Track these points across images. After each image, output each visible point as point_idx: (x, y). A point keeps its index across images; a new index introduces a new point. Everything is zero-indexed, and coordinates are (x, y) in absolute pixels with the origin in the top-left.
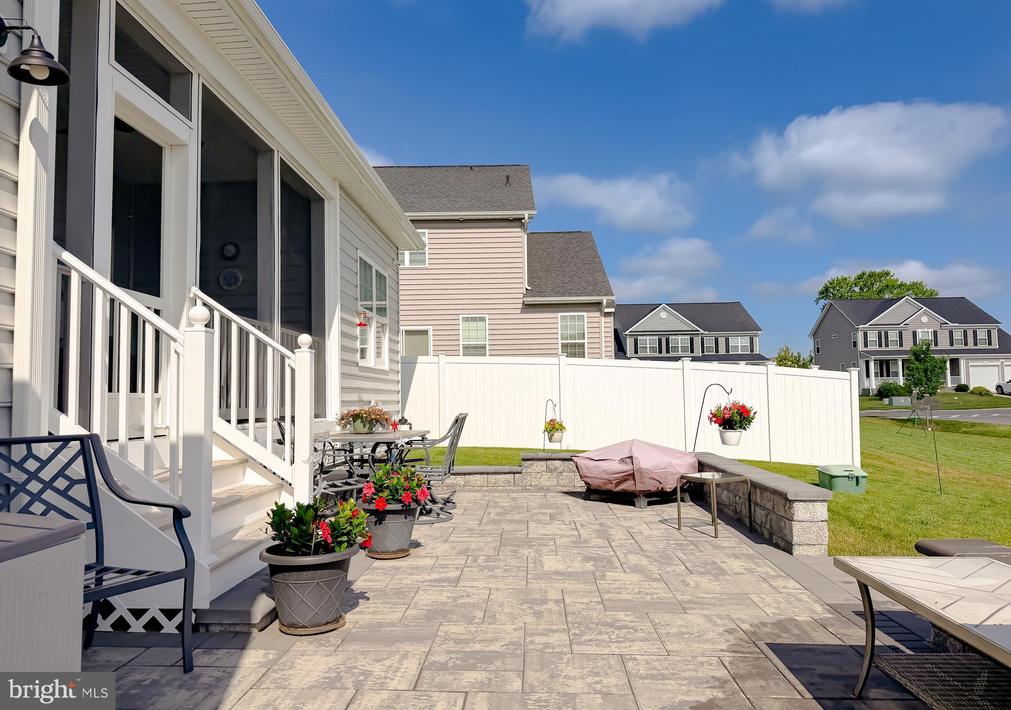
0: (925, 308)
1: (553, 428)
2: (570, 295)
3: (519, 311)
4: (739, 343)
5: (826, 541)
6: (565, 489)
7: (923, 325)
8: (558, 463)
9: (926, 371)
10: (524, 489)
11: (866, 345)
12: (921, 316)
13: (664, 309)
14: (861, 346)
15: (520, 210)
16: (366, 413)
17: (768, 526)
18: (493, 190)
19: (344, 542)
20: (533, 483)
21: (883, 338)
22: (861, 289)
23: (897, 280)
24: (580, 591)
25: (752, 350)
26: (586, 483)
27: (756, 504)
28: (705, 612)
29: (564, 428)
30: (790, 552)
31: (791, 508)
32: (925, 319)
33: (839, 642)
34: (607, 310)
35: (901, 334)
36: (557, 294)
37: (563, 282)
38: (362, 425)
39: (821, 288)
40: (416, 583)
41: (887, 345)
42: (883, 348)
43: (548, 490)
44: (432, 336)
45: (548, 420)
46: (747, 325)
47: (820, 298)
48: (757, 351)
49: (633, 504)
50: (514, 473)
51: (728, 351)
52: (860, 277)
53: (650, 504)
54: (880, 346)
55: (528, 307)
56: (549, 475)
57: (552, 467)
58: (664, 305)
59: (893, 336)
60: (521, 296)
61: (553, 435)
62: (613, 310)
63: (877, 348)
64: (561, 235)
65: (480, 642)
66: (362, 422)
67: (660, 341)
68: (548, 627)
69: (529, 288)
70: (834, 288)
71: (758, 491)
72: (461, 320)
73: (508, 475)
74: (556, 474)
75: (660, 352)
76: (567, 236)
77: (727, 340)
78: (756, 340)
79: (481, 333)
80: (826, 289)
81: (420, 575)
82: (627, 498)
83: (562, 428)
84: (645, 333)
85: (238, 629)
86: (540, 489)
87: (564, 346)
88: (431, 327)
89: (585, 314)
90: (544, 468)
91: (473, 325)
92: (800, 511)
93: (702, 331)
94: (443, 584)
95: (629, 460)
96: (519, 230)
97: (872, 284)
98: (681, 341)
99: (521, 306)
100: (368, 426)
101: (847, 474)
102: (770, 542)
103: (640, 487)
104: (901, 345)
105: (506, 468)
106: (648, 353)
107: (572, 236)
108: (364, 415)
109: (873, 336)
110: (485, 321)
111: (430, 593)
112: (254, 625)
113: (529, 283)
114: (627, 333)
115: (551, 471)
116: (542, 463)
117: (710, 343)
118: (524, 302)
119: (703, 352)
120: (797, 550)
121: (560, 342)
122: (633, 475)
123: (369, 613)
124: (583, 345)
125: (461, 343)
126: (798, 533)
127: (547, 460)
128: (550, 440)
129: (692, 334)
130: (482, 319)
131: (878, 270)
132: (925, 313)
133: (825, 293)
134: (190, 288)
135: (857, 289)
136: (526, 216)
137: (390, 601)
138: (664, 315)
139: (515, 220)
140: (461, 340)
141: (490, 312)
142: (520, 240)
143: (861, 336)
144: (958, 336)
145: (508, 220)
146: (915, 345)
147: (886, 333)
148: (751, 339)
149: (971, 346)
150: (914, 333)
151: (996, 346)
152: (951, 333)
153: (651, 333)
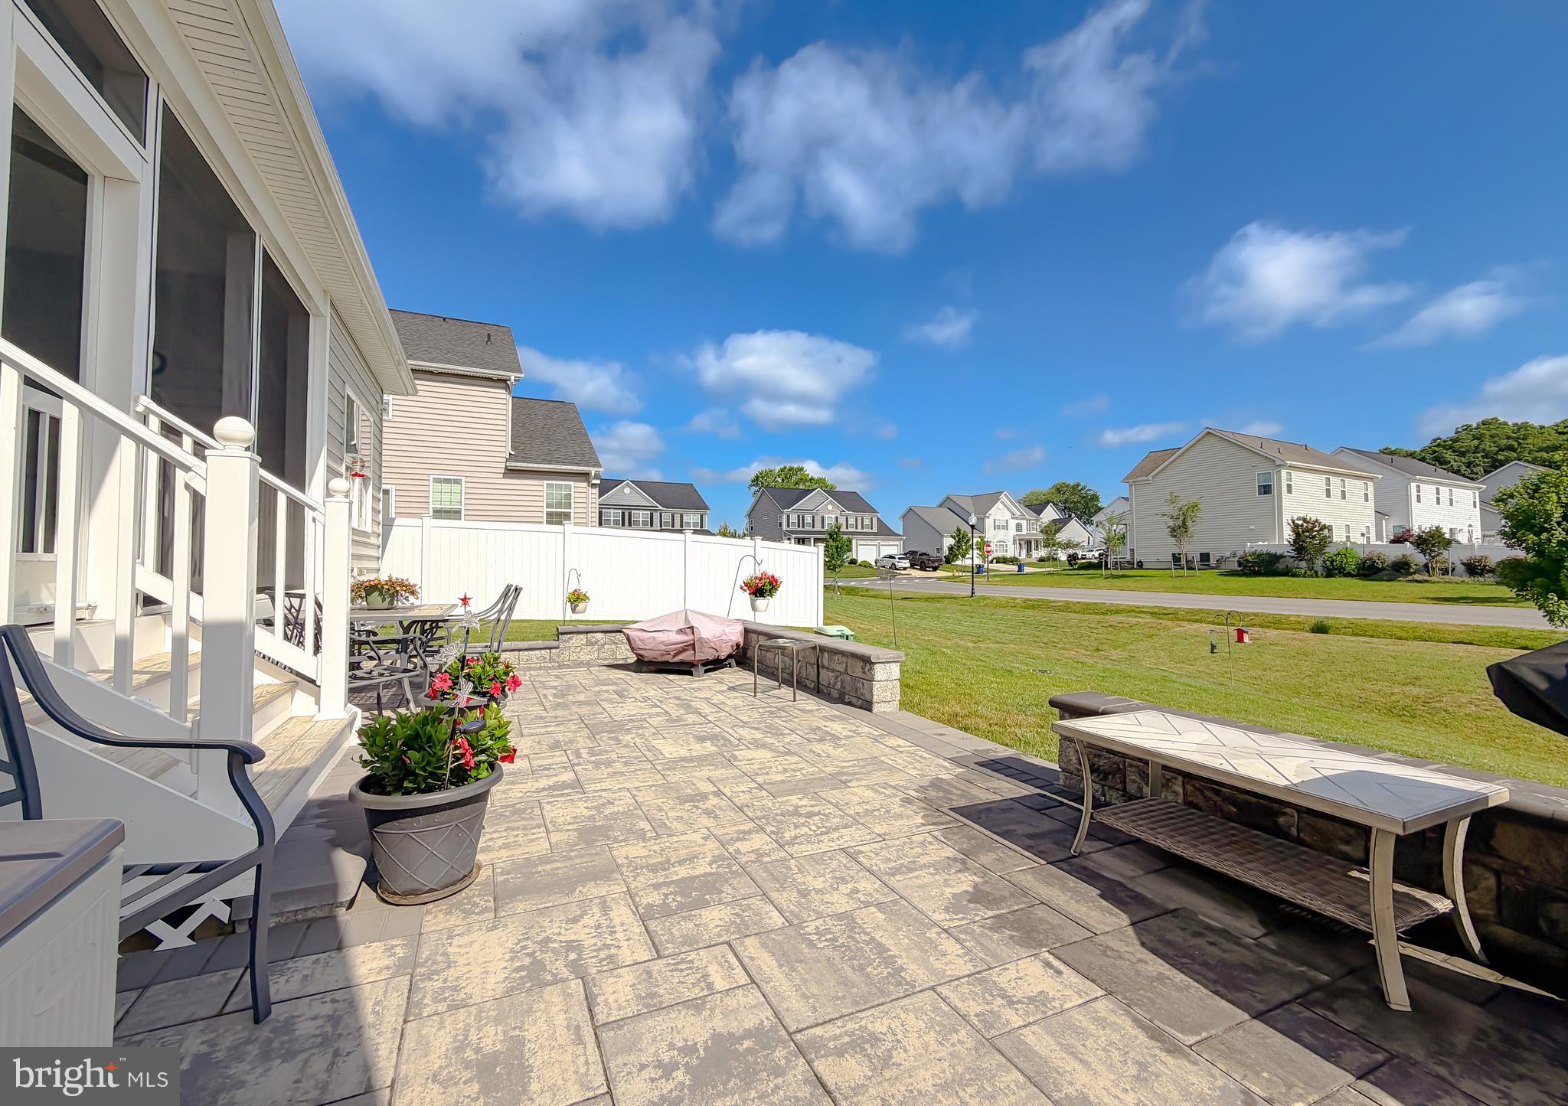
0: (830, 498)
1: (576, 599)
2: (558, 463)
3: (501, 476)
4: (692, 518)
5: (898, 697)
6: (606, 662)
7: (830, 512)
8: (599, 636)
9: (837, 548)
10: (561, 666)
11: (788, 526)
12: (827, 504)
13: (627, 485)
14: (784, 527)
15: (505, 370)
16: (386, 584)
17: (838, 686)
18: (472, 346)
19: (484, 762)
20: (572, 658)
21: (801, 520)
22: (783, 480)
23: (808, 475)
24: (728, 779)
25: (702, 527)
26: (637, 655)
27: (823, 667)
28: (864, 783)
29: (588, 598)
30: (870, 710)
31: (871, 669)
32: (830, 507)
33: (999, 798)
34: (594, 482)
35: (813, 517)
36: (543, 461)
37: (549, 450)
38: (380, 599)
39: (753, 476)
40: (528, 794)
41: (803, 527)
42: (801, 529)
43: (588, 665)
44: (394, 497)
45: (571, 590)
46: (700, 505)
47: (752, 486)
48: (706, 527)
49: (690, 674)
50: (550, 649)
51: (681, 524)
52: (782, 470)
53: (706, 671)
54: (799, 526)
55: (510, 472)
56: (590, 648)
57: (593, 640)
58: (627, 479)
59: (808, 519)
60: (504, 459)
61: (576, 606)
62: (598, 482)
63: (796, 529)
64: (543, 402)
65: (681, 862)
66: (381, 594)
67: (623, 514)
68: (737, 828)
69: (513, 453)
70: (763, 478)
71: (826, 654)
72: (431, 481)
73: (543, 651)
74: (596, 647)
75: (624, 524)
76: (549, 404)
77: (682, 516)
78: (706, 518)
79: (455, 496)
80: (757, 478)
81: (526, 783)
82: (684, 669)
83: (585, 598)
85: (310, 914)
86: (580, 664)
87: (548, 513)
88: (394, 486)
89: (572, 483)
90: (584, 642)
91: (446, 487)
92: (880, 672)
93: (662, 507)
94: (566, 791)
95: (688, 631)
96: (504, 391)
97: (791, 477)
98: (641, 516)
99: (503, 470)
100: (388, 600)
101: (839, 633)
102: (841, 699)
103: (700, 656)
104: (813, 527)
105: (540, 643)
106: (612, 525)
107: (555, 404)
108: (386, 587)
109: (794, 519)
110: (460, 484)
111: (559, 805)
112: (341, 904)
113: (513, 448)
115: (592, 644)
116: (582, 636)
117: (666, 517)
118: (506, 467)
119: (660, 523)
120: (876, 708)
121: (545, 510)
122: (693, 645)
123: (500, 848)
124: (568, 513)
125: (431, 506)
126: (878, 692)
127: (587, 633)
128: (574, 611)
129: (653, 510)
130: (457, 482)
131: (795, 466)
132: (831, 502)
133: (756, 481)
134: (138, 397)
135: (780, 480)
136: (512, 378)
137: (516, 824)
138: (627, 491)
139: (499, 380)
140: (431, 503)
141: (468, 474)
142: (504, 401)
143: (784, 517)
144: (851, 521)
145: (491, 379)
146: (823, 527)
147: (803, 517)
148: (702, 517)
149: (859, 530)
150: (823, 518)
151: (875, 530)
152: (847, 519)
153: (616, 506)
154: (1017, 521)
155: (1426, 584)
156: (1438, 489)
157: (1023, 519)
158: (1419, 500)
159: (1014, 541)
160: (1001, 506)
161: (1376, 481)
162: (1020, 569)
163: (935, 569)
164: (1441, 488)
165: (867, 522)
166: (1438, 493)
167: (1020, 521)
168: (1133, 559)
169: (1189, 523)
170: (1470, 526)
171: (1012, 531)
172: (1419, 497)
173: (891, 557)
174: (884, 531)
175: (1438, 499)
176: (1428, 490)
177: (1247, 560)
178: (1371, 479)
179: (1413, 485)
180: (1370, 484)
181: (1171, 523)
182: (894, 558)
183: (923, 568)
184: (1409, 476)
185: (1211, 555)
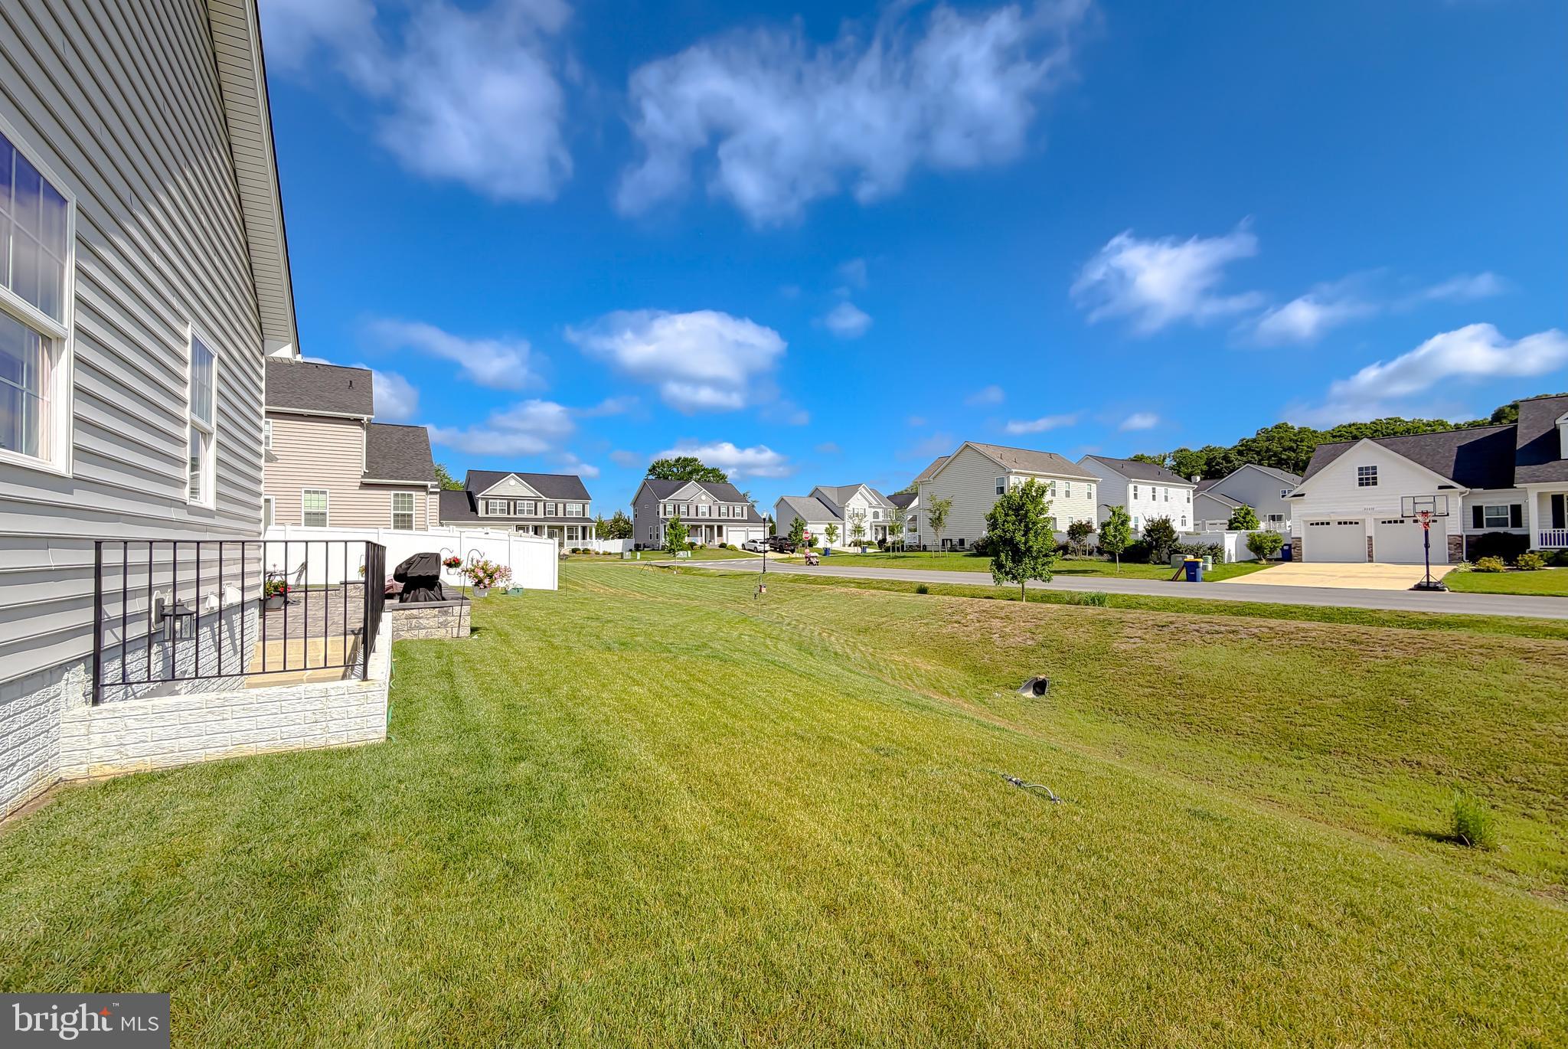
0: (704, 490)
2: (402, 479)
3: (358, 488)
4: (574, 507)
7: (701, 501)
11: (665, 514)
12: (701, 495)
13: (512, 477)
14: (661, 516)
15: (360, 413)
18: (336, 392)
21: (677, 509)
23: (697, 464)
25: (584, 515)
32: (702, 498)
34: (432, 490)
35: (688, 507)
36: (391, 477)
37: (398, 469)
39: (650, 466)
41: (679, 515)
44: (274, 504)
46: (581, 496)
47: (647, 474)
48: (587, 515)
51: (565, 515)
55: (365, 486)
58: (513, 474)
59: (683, 509)
60: (360, 477)
62: (438, 490)
63: (672, 516)
67: (509, 504)
69: (367, 471)
70: (659, 467)
72: (303, 492)
75: (509, 513)
76: (405, 429)
77: (565, 506)
78: (589, 507)
79: (322, 504)
80: (654, 468)
84: (496, 497)
87: (395, 515)
88: (274, 497)
89: (413, 493)
91: (315, 497)
93: (544, 498)
96: (359, 427)
97: (686, 467)
98: (525, 506)
99: (359, 484)
104: (688, 515)
106: (498, 515)
107: (408, 429)
109: (670, 508)
113: (367, 468)
114: (479, 496)
117: (551, 506)
118: (361, 482)
119: (545, 514)
121: (392, 512)
124: (411, 515)
125: (303, 510)
129: (536, 500)
130: (324, 493)
131: (689, 456)
132: (703, 493)
133: (651, 470)
135: (672, 469)
136: (365, 419)
138: (513, 482)
139: (355, 420)
140: (303, 507)
141: (330, 487)
142: (360, 435)
143: (661, 507)
144: (724, 510)
145: (349, 419)
146: (697, 515)
147: (679, 506)
148: (584, 506)
149: (731, 517)
150: (697, 507)
151: (745, 517)
152: (719, 508)
153: (501, 497)
154: (873, 510)
155: (1071, 561)
156: (1154, 489)
157: (880, 508)
158: (1136, 496)
159: (871, 526)
160: (860, 496)
161: (1098, 483)
162: (864, 550)
163: (793, 551)
164: (1157, 488)
165: (738, 510)
166: (1154, 492)
167: (876, 510)
168: (920, 543)
169: (943, 517)
170: (1183, 517)
171: (870, 518)
172: (1135, 495)
173: (754, 541)
174: (753, 519)
175: (1154, 496)
176: (1145, 490)
177: (978, 545)
178: (1094, 481)
179: (1131, 487)
180: (1094, 486)
181: (931, 515)
182: (756, 542)
183: (782, 551)
184: (1128, 479)
185: (965, 541)
